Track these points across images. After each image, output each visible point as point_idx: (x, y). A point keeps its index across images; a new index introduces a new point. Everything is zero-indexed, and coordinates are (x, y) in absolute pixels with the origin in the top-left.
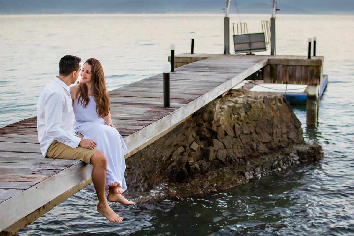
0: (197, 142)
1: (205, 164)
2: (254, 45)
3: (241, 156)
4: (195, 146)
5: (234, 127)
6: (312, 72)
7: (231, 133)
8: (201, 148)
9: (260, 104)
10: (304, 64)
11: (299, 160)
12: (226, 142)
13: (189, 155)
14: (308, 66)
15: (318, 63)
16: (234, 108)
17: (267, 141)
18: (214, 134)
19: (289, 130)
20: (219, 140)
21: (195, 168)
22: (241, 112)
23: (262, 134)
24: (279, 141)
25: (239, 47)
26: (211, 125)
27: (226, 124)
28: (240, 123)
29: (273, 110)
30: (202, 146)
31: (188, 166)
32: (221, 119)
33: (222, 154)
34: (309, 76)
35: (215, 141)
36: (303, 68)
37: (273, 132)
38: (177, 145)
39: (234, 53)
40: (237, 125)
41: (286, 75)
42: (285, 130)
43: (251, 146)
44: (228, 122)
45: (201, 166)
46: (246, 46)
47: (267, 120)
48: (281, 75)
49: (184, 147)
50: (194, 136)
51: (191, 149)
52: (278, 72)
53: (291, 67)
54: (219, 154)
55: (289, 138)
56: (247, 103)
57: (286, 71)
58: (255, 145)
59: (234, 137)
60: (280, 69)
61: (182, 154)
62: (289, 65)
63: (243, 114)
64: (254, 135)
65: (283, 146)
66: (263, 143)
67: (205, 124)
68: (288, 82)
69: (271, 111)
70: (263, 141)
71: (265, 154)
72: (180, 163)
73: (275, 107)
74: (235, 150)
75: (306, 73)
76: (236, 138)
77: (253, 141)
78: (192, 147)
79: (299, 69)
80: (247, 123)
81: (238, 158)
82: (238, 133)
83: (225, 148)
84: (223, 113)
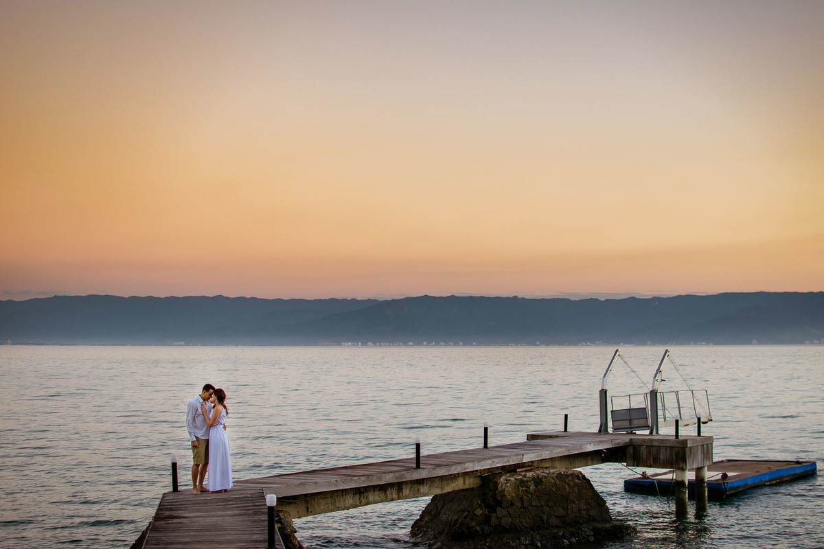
0: (482, 509)
1: (486, 528)
2: (636, 423)
3: (528, 526)
4: (479, 512)
5: (522, 499)
6: (677, 454)
7: (518, 504)
8: (485, 514)
9: (553, 479)
10: (669, 445)
11: (594, 536)
12: (512, 511)
13: (472, 519)
14: (674, 447)
15: (683, 444)
16: (521, 481)
17: (560, 515)
18: (499, 504)
19: (589, 507)
20: (503, 509)
21: (476, 531)
22: (530, 485)
23: (555, 508)
24: (576, 516)
25: (618, 424)
26: (495, 494)
27: (513, 495)
28: (529, 496)
29: (568, 486)
30: (487, 513)
31: (468, 528)
32: (506, 489)
33: (506, 521)
34: (674, 458)
35: (499, 509)
36: (668, 449)
37: (567, 508)
38: (464, 511)
39: (612, 432)
40: (525, 497)
41: (650, 457)
42: (583, 506)
43: (541, 518)
44: (515, 493)
45: (482, 529)
46: (626, 424)
47: (562, 495)
48: (645, 457)
49: (469, 512)
50: (479, 503)
51: (475, 514)
52: (641, 454)
53: (655, 449)
54: (503, 521)
55: (589, 515)
56: (538, 478)
57: (650, 452)
58: (545, 517)
59: (521, 508)
60: (644, 451)
61: (465, 517)
62: (652, 446)
63: (532, 487)
64: (546, 508)
65: (581, 521)
66: (556, 516)
67: (490, 493)
68: (652, 464)
69: (567, 486)
70: (556, 514)
71: (557, 527)
72: (462, 524)
73: (572, 483)
74: (521, 520)
75: (671, 455)
76: (525, 508)
77: (544, 513)
78: (475, 512)
79: (663, 450)
80: (537, 496)
81: (525, 527)
82: (526, 504)
83: (511, 517)
84: (508, 485)
